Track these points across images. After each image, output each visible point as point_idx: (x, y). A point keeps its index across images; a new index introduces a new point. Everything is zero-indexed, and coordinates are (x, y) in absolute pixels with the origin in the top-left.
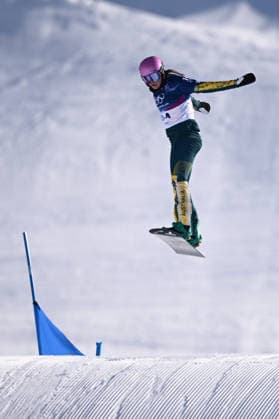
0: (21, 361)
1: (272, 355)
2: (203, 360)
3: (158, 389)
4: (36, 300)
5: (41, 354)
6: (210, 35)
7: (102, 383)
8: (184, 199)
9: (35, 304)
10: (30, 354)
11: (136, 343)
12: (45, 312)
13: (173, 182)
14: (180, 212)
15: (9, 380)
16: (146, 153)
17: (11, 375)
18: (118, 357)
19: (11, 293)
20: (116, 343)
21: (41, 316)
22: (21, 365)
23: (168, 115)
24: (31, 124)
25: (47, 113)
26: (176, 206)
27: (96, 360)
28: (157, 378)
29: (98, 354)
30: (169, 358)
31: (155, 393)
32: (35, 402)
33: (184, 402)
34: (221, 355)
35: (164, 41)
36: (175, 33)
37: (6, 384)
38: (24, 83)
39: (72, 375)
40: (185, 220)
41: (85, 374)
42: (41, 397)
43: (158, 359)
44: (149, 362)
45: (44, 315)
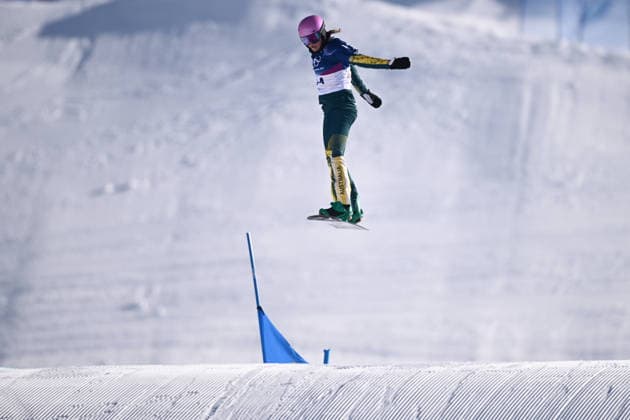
0: (245, 369)
1: (511, 364)
2: (437, 369)
3: (390, 399)
4: (261, 304)
5: (265, 361)
6: (447, 24)
7: (330, 392)
8: (341, 176)
9: (259, 308)
10: (254, 361)
11: (368, 350)
12: (269, 317)
13: (328, 158)
14: (338, 191)
15: (232, 389)
16: (378, 149)
17: (234, 383)
18: (346, 365)
19: (234, 297)
20: (344, 350)
21: (265, 321)
22: (245, 373)
23: (321, 80)
24: (255, 118)
25: (273, 106)
26: (333, 185)
27: (324, 368)
28: (389, 388)
29: (326, 361)
30: (401, 367)
31: (386, 403)
32: (259, 413)
33: (416, 413)
34: (456, 363)
35: (398, 30)
36: (409, 22)
37: (228, 394)
38: (249, 76)
39: (298, 384)
40: (345, 199)
41: (312, 383)
42: (265, 407)
43: (389, 367)
44: (379, 371)
45: (268, 320)
